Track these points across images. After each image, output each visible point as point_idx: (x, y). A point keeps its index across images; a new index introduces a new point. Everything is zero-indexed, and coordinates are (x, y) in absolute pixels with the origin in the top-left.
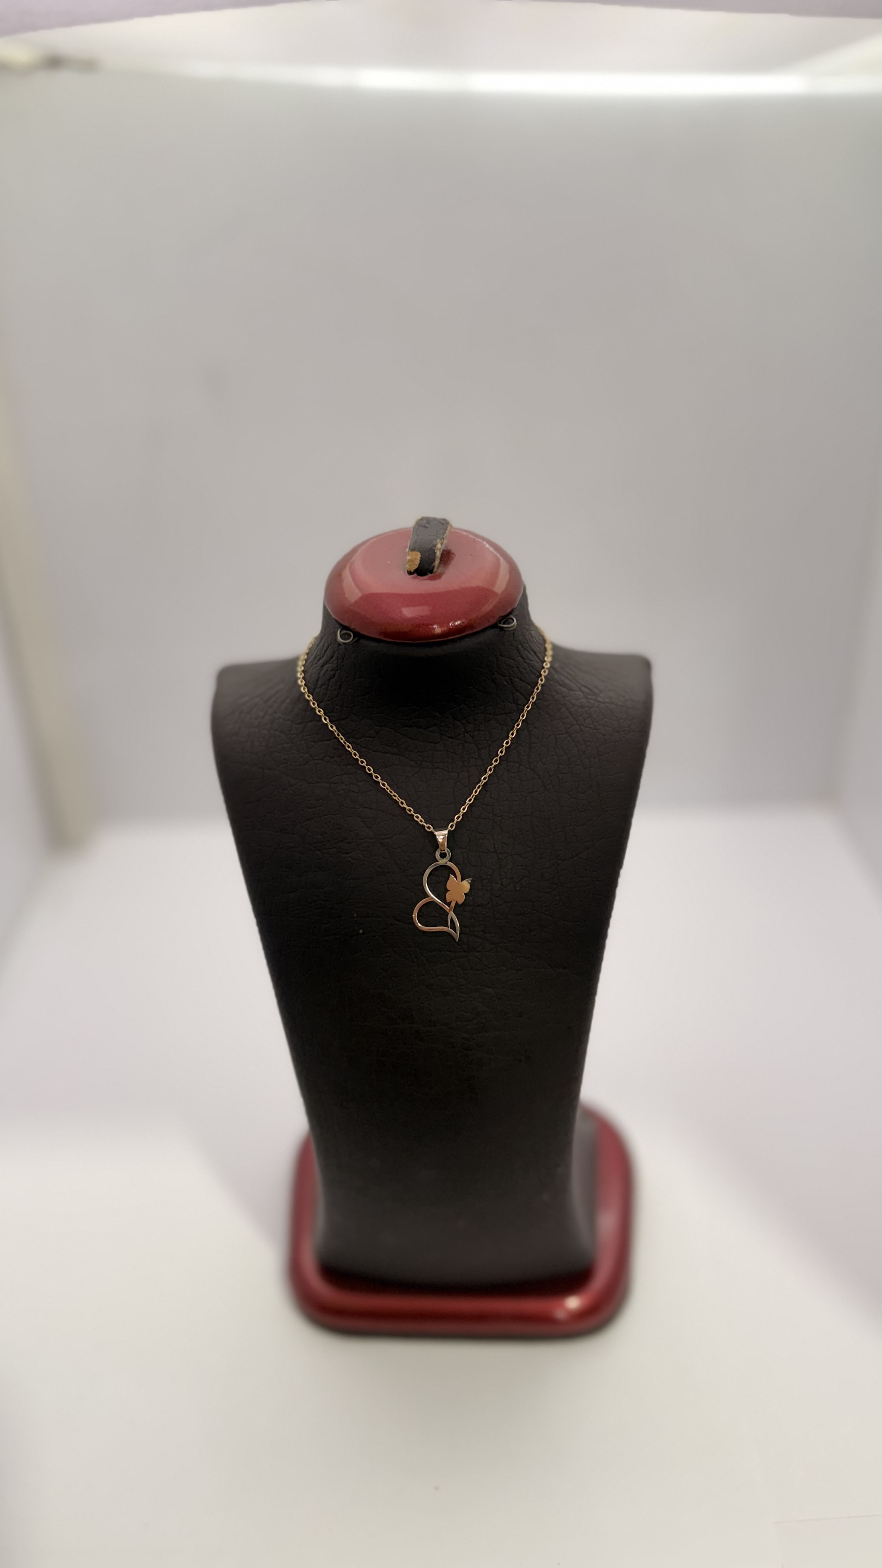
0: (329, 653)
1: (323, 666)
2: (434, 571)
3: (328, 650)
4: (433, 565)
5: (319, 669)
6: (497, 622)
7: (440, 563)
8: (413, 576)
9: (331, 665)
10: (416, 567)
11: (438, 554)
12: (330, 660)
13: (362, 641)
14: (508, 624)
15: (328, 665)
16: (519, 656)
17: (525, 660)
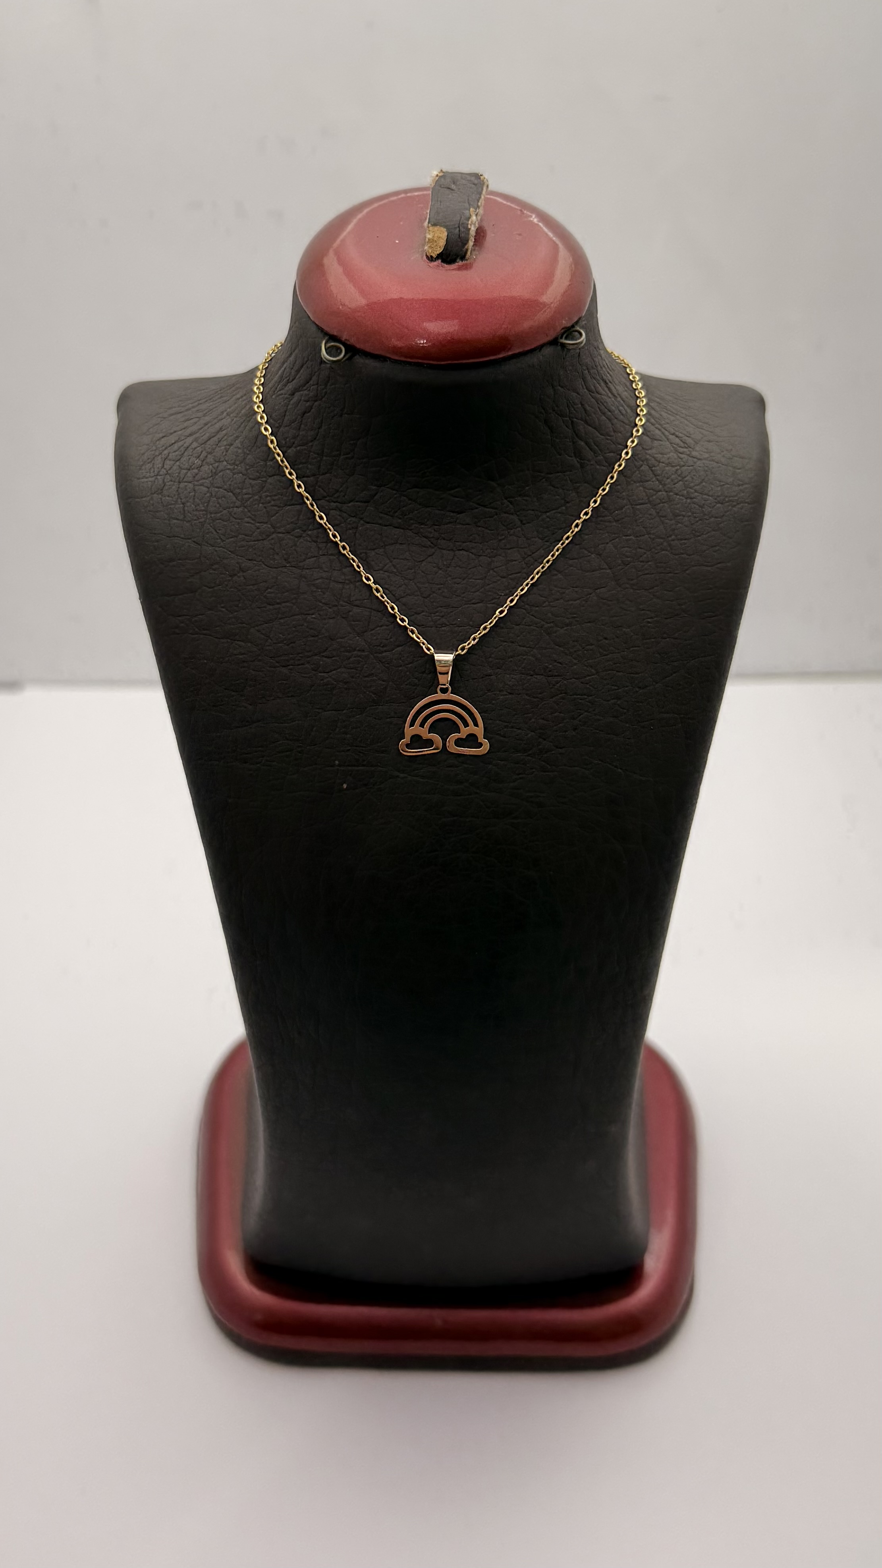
0: (304, 373)
1: (293, 394)
2: (467, 256)
3: (302, 371)
4: (466, 247)
5: (287, 398)
6: (558, 336)
7: (473, 246)
8: (436, 263)
9: (306, 392)
10: (440, 251)
11: (473, 230)
12: (305, 385)
13: (357, 357)
14: (572, 339)
15: (302, 392)
16: (585, 387)
17: (593, 393)
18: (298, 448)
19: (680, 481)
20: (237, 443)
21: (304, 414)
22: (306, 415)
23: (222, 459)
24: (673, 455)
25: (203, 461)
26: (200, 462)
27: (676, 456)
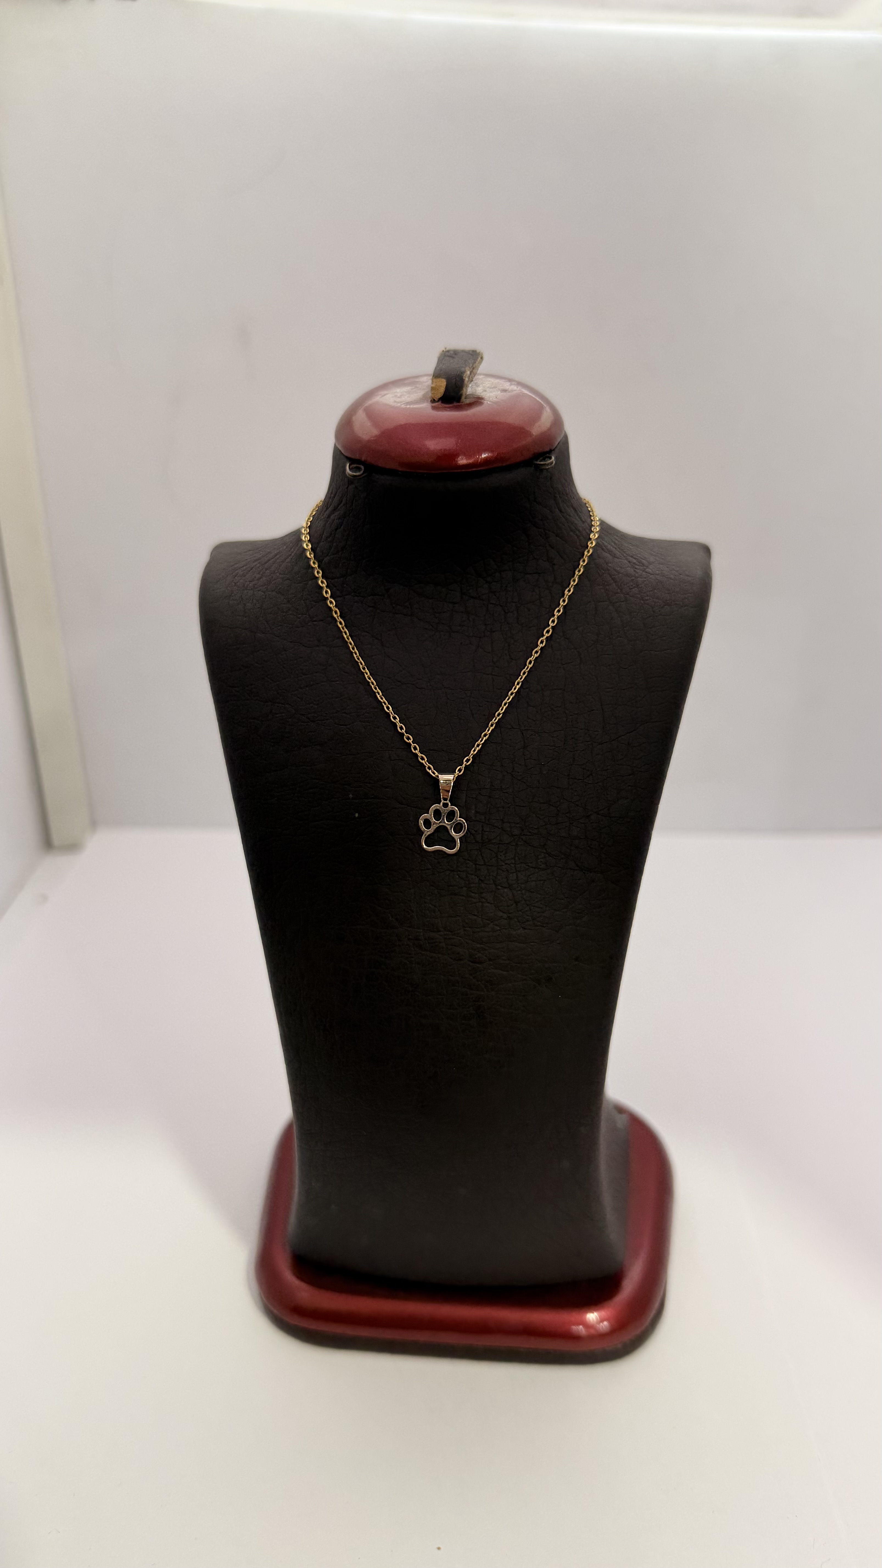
2: (462, 399)
4: (461, 393)
6: (533, 458)
8: (437, 404)
10: (440, 396)
11: (467, 380)
13: (373, 474)
14: (545, 461)
17: (563, 513)
18: (332, 557)
19: (634, 587)
20: (288, 560)
21: (336, 530)
22: (338, 531)
23: (276, 571)
24: (630, 570)
25: (262, 575)
26: (259, 576)
27: (632, 570)
